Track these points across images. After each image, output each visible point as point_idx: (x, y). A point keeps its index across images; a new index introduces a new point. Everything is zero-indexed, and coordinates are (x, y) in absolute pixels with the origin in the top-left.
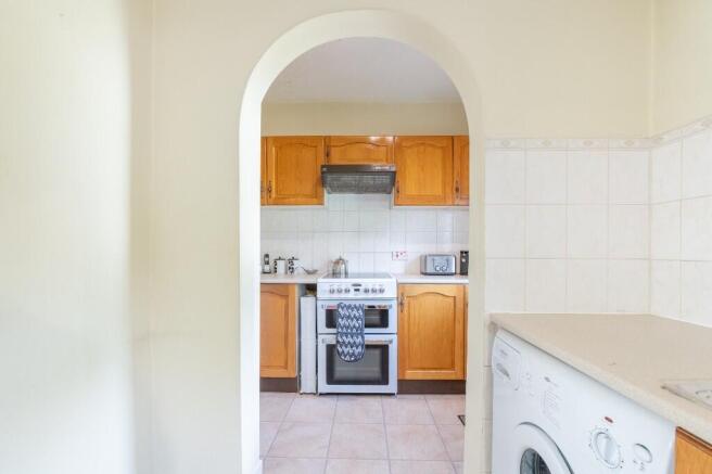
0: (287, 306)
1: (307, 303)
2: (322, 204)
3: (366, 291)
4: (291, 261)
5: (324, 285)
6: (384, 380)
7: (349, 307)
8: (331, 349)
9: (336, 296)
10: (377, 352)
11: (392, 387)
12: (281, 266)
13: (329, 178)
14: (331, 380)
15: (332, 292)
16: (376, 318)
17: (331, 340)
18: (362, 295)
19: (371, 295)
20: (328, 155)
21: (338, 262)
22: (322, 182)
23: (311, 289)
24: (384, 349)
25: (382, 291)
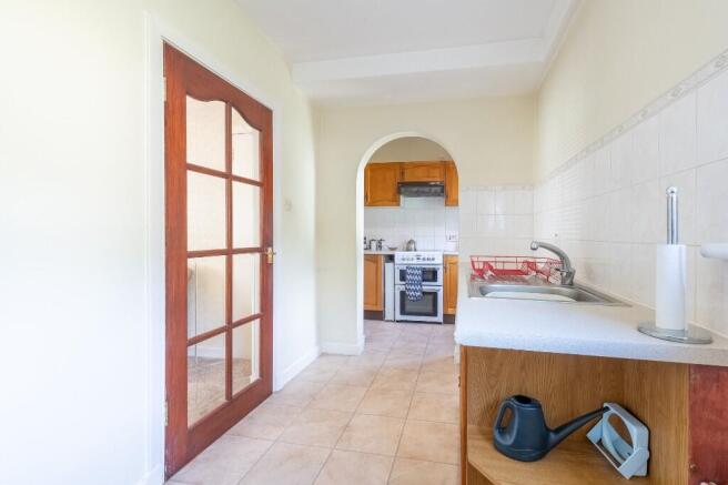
0: (377, 268)
1: (389, 266)
2: (398, 205)
3: (424, 259)
4: (380, 241)
5: (399, 255)
6: (435, 313)
7: (413, 269)
8: (403, 294)
9: (406, 262)
10: (430, 297)
11: (440, 318)
12: (374, 245)
13: (403, 189)
14: (403, 312)
15: (403, 259)
16: (430, 276)
17: (403, 288)
18: (421, 262)
19: (427, 262)
20: (403, 174)
21: (410, 242)
22: (399, 192)
23: (391, 258)
24: (434, 295)
25: (433, 259)
